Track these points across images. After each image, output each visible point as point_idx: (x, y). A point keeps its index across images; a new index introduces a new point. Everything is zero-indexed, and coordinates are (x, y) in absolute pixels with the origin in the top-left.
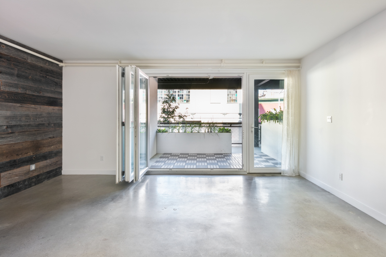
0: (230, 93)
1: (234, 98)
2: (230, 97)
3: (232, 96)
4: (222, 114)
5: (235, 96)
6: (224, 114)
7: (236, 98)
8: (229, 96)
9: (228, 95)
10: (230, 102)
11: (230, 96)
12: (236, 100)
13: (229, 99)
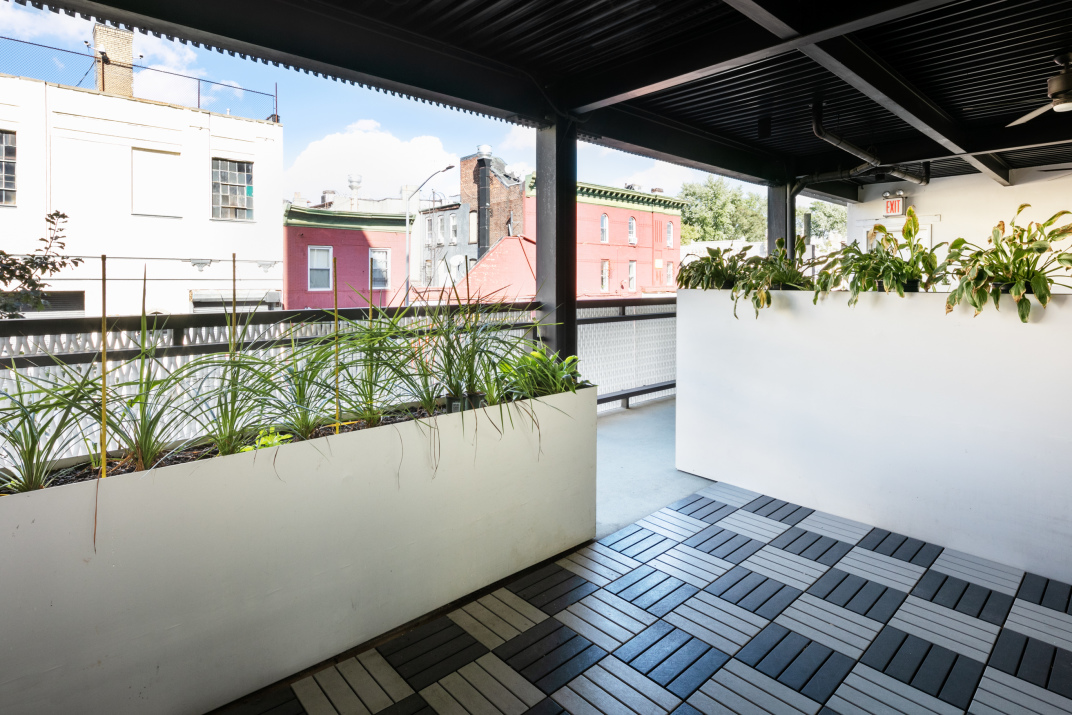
0: (224, 178)
1: (242, 200)
2: (225, 198)
3: (234, 191)
4: (190, 264)
5: (243, 194)
6: (199, 263)
7: (250, 201)
8: (221, 193)
9: (215, 186)
10: (224, 214)
11: (223, 191)
12: (250, 211)
13: (221, 205)
